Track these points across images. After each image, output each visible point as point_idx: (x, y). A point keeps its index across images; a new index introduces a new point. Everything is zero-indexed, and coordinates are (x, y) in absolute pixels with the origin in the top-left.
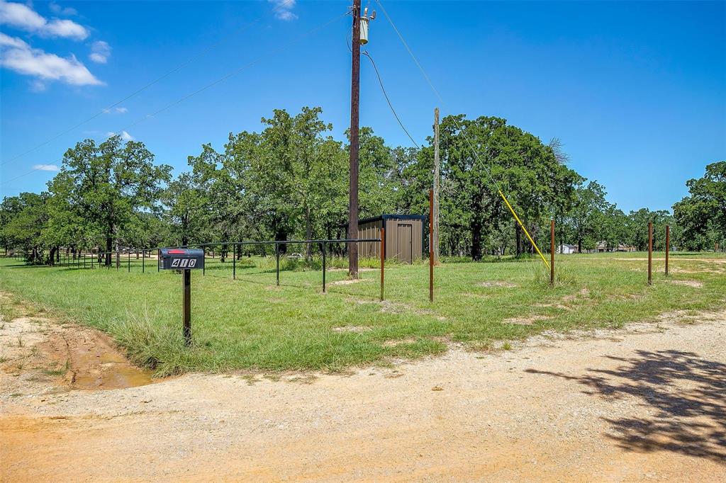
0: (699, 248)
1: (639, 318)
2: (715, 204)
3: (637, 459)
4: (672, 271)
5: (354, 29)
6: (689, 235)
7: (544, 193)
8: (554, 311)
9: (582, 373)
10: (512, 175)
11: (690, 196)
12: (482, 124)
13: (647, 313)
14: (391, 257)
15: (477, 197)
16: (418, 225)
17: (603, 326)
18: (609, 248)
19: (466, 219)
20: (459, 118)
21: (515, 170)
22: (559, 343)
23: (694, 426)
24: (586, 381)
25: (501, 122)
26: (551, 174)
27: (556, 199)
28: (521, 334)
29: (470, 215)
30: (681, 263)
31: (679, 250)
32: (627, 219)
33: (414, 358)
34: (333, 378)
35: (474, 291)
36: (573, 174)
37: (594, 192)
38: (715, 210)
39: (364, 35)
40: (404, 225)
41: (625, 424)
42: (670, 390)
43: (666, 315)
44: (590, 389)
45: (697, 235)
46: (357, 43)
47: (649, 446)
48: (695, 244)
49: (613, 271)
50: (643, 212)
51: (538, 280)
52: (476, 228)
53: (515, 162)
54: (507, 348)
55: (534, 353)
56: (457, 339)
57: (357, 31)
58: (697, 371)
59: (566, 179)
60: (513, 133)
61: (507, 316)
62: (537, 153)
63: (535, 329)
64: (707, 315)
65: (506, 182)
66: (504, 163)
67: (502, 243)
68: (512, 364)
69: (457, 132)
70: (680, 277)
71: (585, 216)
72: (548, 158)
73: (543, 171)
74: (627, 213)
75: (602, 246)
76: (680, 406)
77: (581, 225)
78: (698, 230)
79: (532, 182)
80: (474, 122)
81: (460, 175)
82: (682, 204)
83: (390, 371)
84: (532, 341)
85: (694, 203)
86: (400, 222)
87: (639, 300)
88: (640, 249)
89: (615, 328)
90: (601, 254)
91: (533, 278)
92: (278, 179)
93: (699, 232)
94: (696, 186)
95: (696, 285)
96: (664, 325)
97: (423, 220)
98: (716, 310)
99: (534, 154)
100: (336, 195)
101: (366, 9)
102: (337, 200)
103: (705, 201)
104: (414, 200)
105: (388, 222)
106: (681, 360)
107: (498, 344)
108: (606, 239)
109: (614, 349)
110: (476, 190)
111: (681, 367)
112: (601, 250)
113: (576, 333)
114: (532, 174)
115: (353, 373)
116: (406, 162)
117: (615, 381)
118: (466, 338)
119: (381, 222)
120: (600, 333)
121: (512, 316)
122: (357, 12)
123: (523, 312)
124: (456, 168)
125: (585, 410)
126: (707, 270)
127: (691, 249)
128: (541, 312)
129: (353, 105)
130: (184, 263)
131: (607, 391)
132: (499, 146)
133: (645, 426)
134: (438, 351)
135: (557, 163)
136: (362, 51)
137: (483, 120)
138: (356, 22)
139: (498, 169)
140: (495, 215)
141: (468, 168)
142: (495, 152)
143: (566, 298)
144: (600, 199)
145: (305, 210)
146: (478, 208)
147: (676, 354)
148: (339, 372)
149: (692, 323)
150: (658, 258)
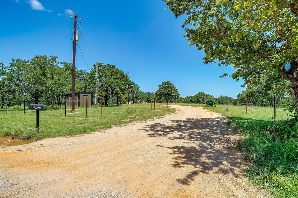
0: (161, 102)
1: (150, 118)
2: (164, 92)
3: (152, 138)
4: (155, 108)
5: (74, 37)
6: (159, 99)
7: (126, 87)
8: (133, 118)
9: (142, 128)
10: (117, 82)
11: (159, 89)
12: (108, 66)
13: (151, 117)
14: (81, 106)
15: (107, 87)
16: (90, 96)
17: (143, 120)
18: (140, 102)
19: (104, 94)
20: (102, 64)
21: (118, 81)
22: (136, 124)
23: (160, 133)
24: (143, 129)
25: (114, 67)
26: (127, 82)
27: (128, 89)
28: (128, 123)
29: (105, 93)
30: (157, 106)
31: (156, 103)
32: (145, 94)
33: (106, 129)
34: (88, 135)
35: (112, 114)
36: (133, 83)
37: (137, 87)
38: (164, 93)
39: (77, 39)
40: (85, 96)
41: (150, 134)
42: (157, 129)
43: (155, 117)
44: (144, 131)
45: (160, 99)
46: (75, 41)
47: (154, 136)
48: (160, 101)
49: (143, 108)
50: (149, 92)
51: (127, 111)
52: (106, 97)
53: (118, 78)
54: (125, 125)
55: (131, 126)
56: (114, 125)
57: (75, 37)
58: (160, 126)
59: (131, 84)
60: (117, 70)
61: (123, 119)
62: (124, 76)
63: (130, 121)
64: (162, 117)
65: (115, 84)
66: (115, 79)
67: (112, 101)
68: (128, 128)
69: (101, 68)
70: (157, 109)
71: (135, 93)
72: (127, 78)
73: (125, 81)
74: (145, 93)
75: (139, 102)
76: (158, 131)
77: (134, 96)
78: (160, 98)
79: (123, 84)
80: (106, 65)
81: (102, 81)
82: (157, 91)
83: (102, 132)
84: (130, 124)
85: (160, 91)
86: (84, 95)
87: (150, 115)
88: (148, 102)
89: (146, 120)
90: (139, 104)
91: (126, 110)
92: (41, 79)
93: (161, 98)
94: (160, 87)
95: (160, 111)
96: (154, 119)
97: (91, 94)
98: (163, 116)
99: (123, 77)
100: (63, 85)
101: (78, 31)
102: (63, 87)
103: (162, 91)
104: (88, 88)
105: (80, 94)
106: (158, 125)
107: (124, 125)
108: (140, 100)
109: (146, 124)
110: (107, 86)
111: (158, 126)
112: (138, 103)
113: (139, 122)
114: (123, 82)
115: (93, 133)
116: (83, 75)
117: (148, 129)
118: (116, 124)
119: (78, 95)
120: (143, 121)
121: (124, 119)
122: (75, 32)
123: (126, 118)
124: (101, 79)
125: (143, 133)
126: (162, 108)
127: (159, 103)
128: (130, 118)
129: (73, 60)
130: (37, 108)
131: (147, 131)
132: (113, 74)
133: (153, 134)
134: (111, 127)
135: (129, 79)
136: (77, 44)
137: (108, 65)
138: (75, 34)
139: (113, 80)
140: (112, 93)
141: (104, 79)
142: (112, 75)
143: (134, 115)
144: (138, 89)
145: (51, 90)
146: (107, 91)
147: (157, 124)
148: (90, 133)
149: (159, 118)
150: (153, 105)
